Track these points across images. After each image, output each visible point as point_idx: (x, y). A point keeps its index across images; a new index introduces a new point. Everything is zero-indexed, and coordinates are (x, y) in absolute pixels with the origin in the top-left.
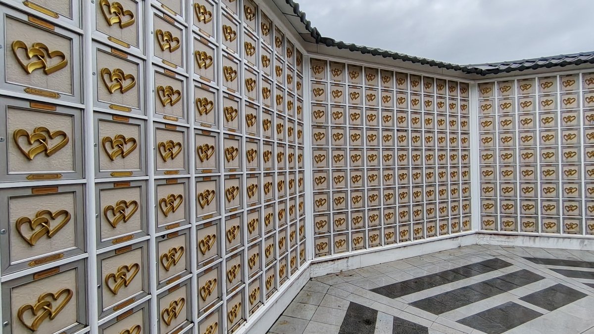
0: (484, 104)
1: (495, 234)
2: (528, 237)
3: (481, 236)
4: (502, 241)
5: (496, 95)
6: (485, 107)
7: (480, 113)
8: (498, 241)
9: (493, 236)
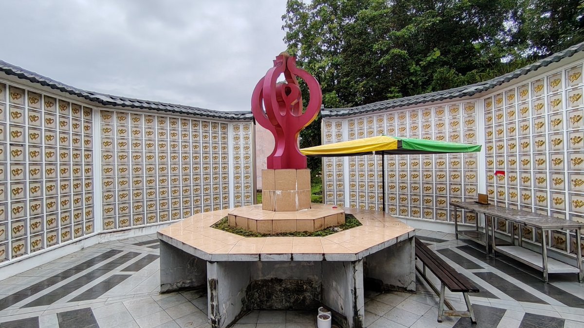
0: (105, 127)
1: (114, 232)
2: (138, 229)
3: (103, 235)
4: (119, 236)
5: (115, 121)
6: (106, 130)
7: (102, 134)
8: (116, 237)
9: (112, 234)
